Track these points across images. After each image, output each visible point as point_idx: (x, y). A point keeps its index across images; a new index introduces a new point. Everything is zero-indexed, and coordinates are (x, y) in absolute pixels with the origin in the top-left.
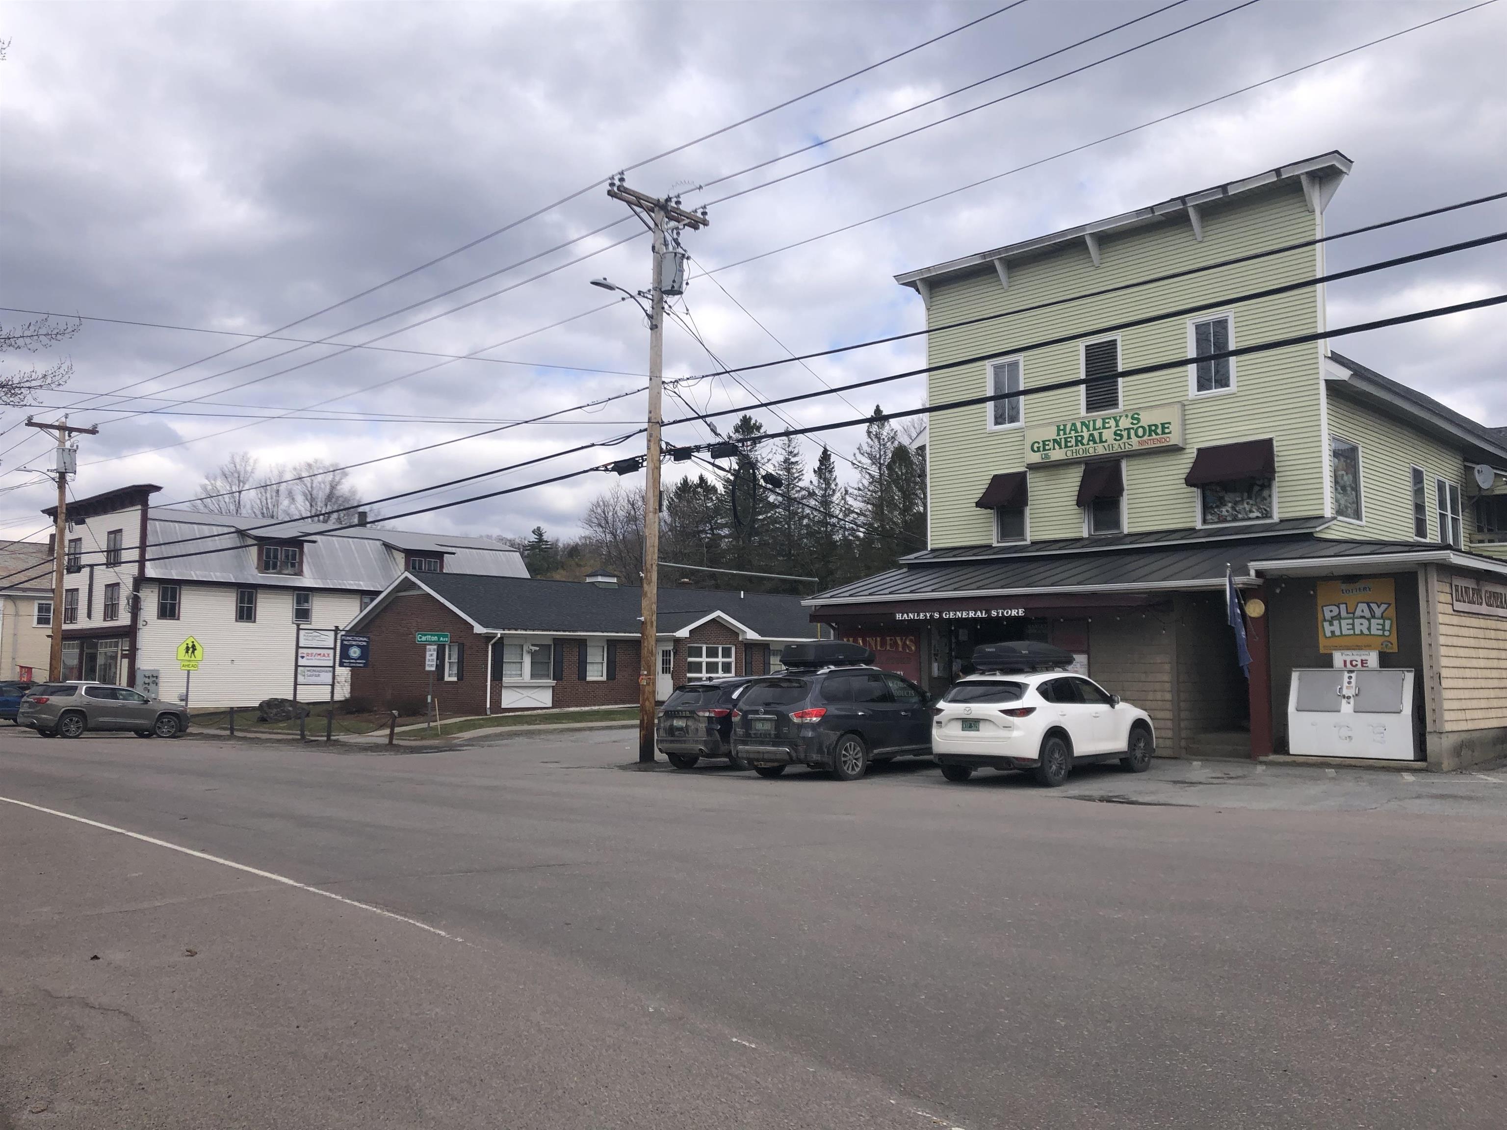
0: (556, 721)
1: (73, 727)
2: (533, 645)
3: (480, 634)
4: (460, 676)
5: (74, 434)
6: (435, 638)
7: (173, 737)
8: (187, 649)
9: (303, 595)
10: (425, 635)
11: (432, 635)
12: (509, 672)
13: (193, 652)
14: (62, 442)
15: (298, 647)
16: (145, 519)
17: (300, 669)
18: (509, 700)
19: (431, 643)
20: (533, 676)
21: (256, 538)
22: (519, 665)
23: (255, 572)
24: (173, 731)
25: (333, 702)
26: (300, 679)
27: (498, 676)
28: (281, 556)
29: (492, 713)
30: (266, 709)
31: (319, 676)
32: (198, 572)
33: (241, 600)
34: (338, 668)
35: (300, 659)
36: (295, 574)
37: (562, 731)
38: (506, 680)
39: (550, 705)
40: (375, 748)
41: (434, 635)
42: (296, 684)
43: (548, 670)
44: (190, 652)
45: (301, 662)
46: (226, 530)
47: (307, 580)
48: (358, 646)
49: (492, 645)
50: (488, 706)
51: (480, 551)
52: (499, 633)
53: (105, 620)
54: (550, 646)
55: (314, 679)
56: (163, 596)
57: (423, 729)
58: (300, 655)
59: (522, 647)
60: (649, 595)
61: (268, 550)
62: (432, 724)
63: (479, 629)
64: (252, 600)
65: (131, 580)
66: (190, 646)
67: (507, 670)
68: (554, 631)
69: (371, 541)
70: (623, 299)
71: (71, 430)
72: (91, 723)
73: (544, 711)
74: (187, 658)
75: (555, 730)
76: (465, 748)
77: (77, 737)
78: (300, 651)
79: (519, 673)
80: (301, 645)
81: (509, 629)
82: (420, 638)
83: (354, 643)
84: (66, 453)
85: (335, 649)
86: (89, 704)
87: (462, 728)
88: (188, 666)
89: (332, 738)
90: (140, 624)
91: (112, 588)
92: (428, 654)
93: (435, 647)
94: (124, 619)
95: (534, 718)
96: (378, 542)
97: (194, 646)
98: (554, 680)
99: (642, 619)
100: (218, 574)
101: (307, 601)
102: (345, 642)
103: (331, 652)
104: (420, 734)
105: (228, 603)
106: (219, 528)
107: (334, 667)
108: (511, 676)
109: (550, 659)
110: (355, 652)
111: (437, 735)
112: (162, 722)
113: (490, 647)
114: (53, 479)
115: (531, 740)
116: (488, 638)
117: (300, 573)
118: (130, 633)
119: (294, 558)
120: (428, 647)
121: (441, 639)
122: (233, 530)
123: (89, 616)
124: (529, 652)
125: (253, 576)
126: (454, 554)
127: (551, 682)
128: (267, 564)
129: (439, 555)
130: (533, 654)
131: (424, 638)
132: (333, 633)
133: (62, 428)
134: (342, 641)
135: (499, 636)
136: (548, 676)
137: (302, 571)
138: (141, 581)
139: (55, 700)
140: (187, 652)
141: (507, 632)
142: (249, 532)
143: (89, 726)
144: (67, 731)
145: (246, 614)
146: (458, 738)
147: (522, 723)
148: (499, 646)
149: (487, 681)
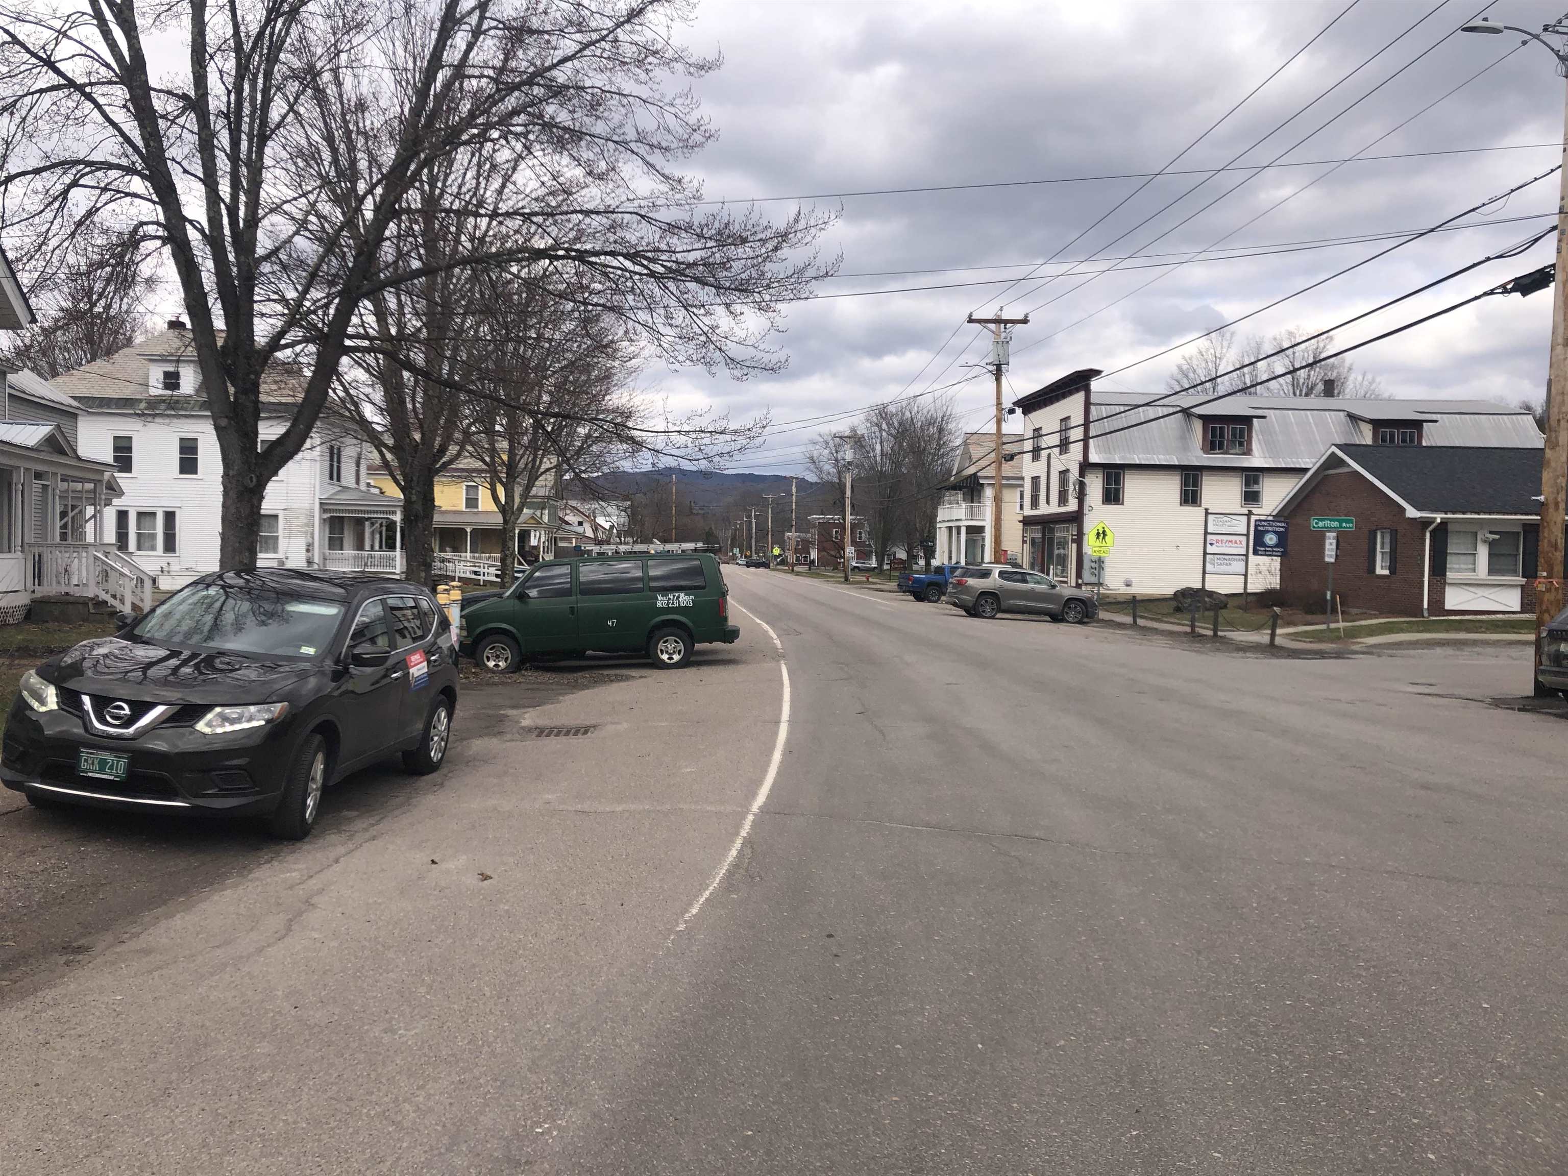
0: (1511, 630)
1: (988, 609)
2: (1491, 533)
3: (1415, 519)
4: (1393, 569)
5: (1008, 325)
6: (1336, 524)
7: (1080, 622)
8: (1098, 534)
9: (1252, 476)
10: (1322, 520)
11: (1330, 520)
12: (1456, 566)
13: (1104, 538)
14: (997, 334)
15: (1206, 533)
16: (1088, 404)
17: (1208, 556)
18: (1454, 599)
19: (1330, 529)
20: (1491, 571)
21: (1201, 417)
22: (1470, 558)
23: (1200, 453)
24: (1079, 616)
25: (1246, 594)
26: (1209, 567)
27: (1439, 569)
28: (1228, 434)
29: (1430, 615)
30: (1181, 598)
31: (1230, 564)
32: (1141, 456)
33: (1185, 483)
34: (1252, 558)
35: (1208, 546)
36: (1244, 454)
37: (1511, 643)
38: (1450, 575)
39: (1518, 609)
40: (1256, 648)
41: (1334, 520)
42: (1204, 573)
43: (1516, 561)
44: (1101, 538)
45: (1210, 549)
46: (1171, 410)
47: (1257, 460)
48: (1275, 532)
49: (1431, 532)
50: (1426, 606)
51: (1476, 416)
52: (1439, 517)
53: (1059, 506)
54: (1518, 533)
55: (1224, 568)
56: (1107, 480)
57: (1321, 631)
58: (1208, 542)
59: (1476, 534)
60: (1553, 464)
61: (1214, 429)
62: (1333, 626)
63: (1412, 512)
64: (1196, 483)
65: (1078, 466)
66: (1101, 531)
67: (1452, 562)
68: (1522, 514)
69: (1332, 413)
70: (1524, 43)
71: (1006, 322)
72: (1005, 604)
73: (1507, 616)
74: (1098, 543)
75: (1498, 641)
76: (1357, 656)
77: (993, 617)
78: (1209, 537)
79: (1471, 566)
80: (1209, 531)
81: (1454, 513)
82: (1316, 523)
83: (1270, 529)
84: (1000, 346)
85: (1247, 535)
86: (1001, 587)
87: (1372, 631)
88: (1099, 552)
89: (1220, 633)
90: (1086, 511)
91: (1064, 473)
92: (1328, 542)
93: (1335, 534)
94: (1072, 505)
95: (1477, 624)
96: (1342, 414)
97: (1104, 532)
98: (1523, 576)
99: (1542, 498)
100: (1161, 457)
101: (1256, 482)
102: (1259, 528)
103: (1244, 539)
104: (1317, 637)
105: (1172, 486)
106: (1164, 409)
107: (1247, 555)
108: (1459, 570)
109: (1518, 550)
110: (1271, 539)
111: (1339, 638)
112: (1069, 608)
113: (1428, 535)
114: (991, 372)
115: (1458, 653)
116: (1426, 523)
117: (1248, 452)
118: (1076, 518)
119: (1242, 436)
120: (1328, 534)
121: (1344, 525)
122: (1178, 409)
123: (1048, 502)
124: (1485, 542)
125: (1197, 456)
126: (1436, 421)
127: (1521, 580)
128: (1213, 443)
129: (1417, 425)
130: (1492, 545)
131: (1321, 524)
132: (1246, 517)
133: (998, 321)
134: (1256, 526)
135: (1439, 521)
136: (1514, 572)
137: (1251, 450)
138: (1086, 466)
139: (971, 582)
140: (1098, 538)
141: (1450, 516)
142: (1193, 410)
143: (1002, 607)
144: (983, 611)
145: (1190, 497)
146: (1360, 643)
147: (1458, 630)
148: (1441, 533)
149: (1423, 576)
